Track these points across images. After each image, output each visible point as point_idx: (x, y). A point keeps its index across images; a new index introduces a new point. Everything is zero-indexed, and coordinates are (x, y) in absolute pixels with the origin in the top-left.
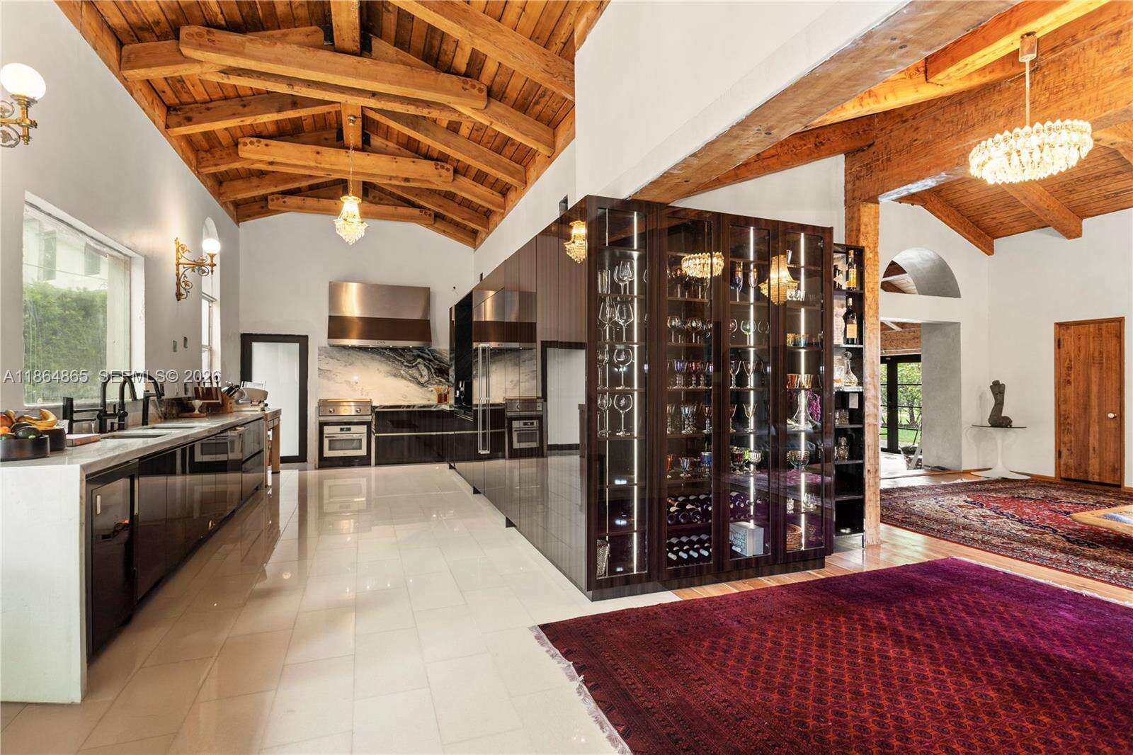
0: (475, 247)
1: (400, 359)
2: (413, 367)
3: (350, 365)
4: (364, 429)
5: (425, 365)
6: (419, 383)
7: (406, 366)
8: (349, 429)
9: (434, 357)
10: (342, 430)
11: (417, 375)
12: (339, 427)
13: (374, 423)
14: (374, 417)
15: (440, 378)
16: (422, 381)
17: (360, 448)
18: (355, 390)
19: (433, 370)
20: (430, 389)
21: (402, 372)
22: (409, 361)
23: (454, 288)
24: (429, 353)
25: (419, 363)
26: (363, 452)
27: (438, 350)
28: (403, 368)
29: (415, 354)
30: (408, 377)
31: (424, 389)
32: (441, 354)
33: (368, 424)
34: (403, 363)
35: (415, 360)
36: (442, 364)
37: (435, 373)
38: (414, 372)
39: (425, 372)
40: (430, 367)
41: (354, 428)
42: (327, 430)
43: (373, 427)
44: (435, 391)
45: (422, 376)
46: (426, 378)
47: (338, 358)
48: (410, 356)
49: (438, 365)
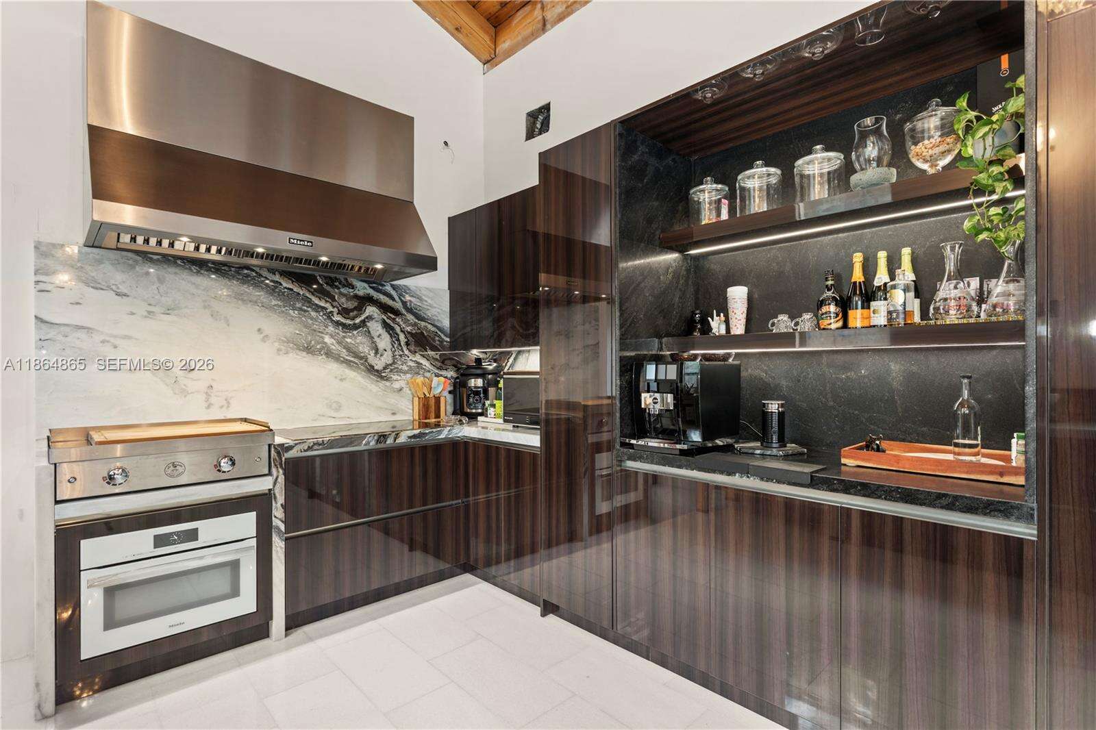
0: (490, 61)
1: (322, 304)
2: (356, 327)
3: (167, 312)
4: (246, 523)
5: (386, 326)
6: (371, 369)
7: (338, 324)
8: (193, 535)
9: (404, 303)
10: (160, 541)
11: (365, 349)
12: (149, 534)
13: (280, 499)
14: (281, 479)
15: (418, 358)
16: (379, 365)
17: (235, 592)
18: (184, 392)
19: (402, 337)
20: (397, 385)
21: (327, 339)
22: (344, 312)
23: (446, 143)
24: (393, 293)
25: (370, 318)
26: (246, 603)
27: (413, 288)
28: (331, 329)
29: (361, 293)
30: (344, 353)
31: (383, 384)
32: (420, 298)
33: (259, 503)
34: (329, 316)
35: (360, 309)
36: (423, 324)
37: (407, 344)
38: (358, 340)
39: (384, 342)
40: (398, 329)
41: (209, 529)
42: (91, 551)
43: (278, 513)
44: (407, 391)
45: (377, 351)
46: (387, 358)
47: (123, 289)
48: (349, 298)
49: (415, 324)
